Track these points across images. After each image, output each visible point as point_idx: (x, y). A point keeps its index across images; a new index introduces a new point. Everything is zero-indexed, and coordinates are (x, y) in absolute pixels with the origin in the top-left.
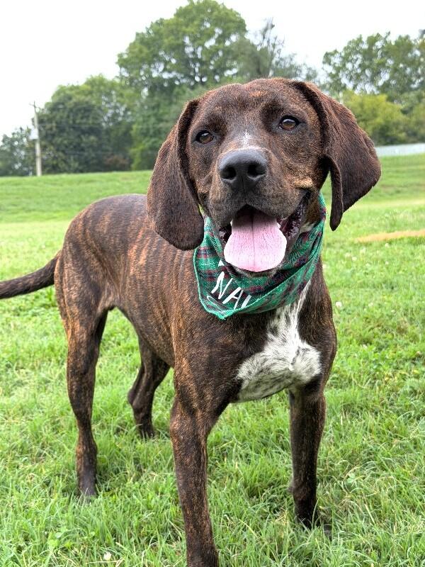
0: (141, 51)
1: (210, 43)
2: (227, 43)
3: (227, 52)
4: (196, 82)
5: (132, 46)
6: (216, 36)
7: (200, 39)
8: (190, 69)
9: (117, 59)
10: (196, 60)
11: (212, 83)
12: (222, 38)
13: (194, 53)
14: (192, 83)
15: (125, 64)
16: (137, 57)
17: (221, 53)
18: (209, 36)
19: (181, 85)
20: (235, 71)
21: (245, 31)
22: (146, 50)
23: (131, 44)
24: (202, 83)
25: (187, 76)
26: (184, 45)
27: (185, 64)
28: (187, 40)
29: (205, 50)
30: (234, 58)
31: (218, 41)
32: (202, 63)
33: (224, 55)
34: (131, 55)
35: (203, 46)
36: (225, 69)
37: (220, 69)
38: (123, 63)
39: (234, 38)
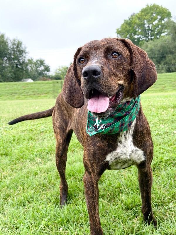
0: (126, 27)
1: (155, 22)
2: (163, 22)
3: (163, 26)
4: (149, 39)
5: (123, 25)
6: (158, 19)
7: (151, 21)
8: (147, 34)
9: (116, 31)
10: (149, 30)
11: (155, 39)
12: (161, 20)
13: (148, 27)
14: (147, 39)
15: (119, 33)
16: (124, 30)
17: (160, 26)
18: (155, 20)
19: (142, 40)
20: (166, 33)
21: (170, 16)
22: (128, 27)
23: (122, 25)
24: (152, 39)
25: (145, 36)
26: (144, 24)
27: (145, 32)
28: (146, 22)
29: (153, 25)
30: (166, 28)
31: (159, 21)
32: (152, 31)
33: (161, 27)
34: (122, 29)
35: (152, 24)
36: (161, 33)
37: (160, 33)
38: (119, 32)
39: (166, 20)
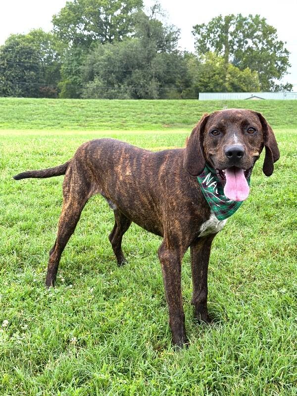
0: (69, 15)
2: (129, 14)
3: (129, 20)
4: (107, 39)
5: (63, 10)
6: (122, 8)
7: (110, 9)
8: (103, 30)
9: (52, 19)
10: (107, 23)
11: (116, 40)
12: (126, 10)
13: (106, 19)
14: (104, 40)
15: (58, 23)
16: (66, 18)
17: (124, 20)
18: (117, 9)
19: (96, 40)
20: (134, 33)
21: (142, 5)
22: (72, 14)
23: (62, 9)
24: (111, 41)
25: (100, 34)
26: (99, 13)
27: (100, 26)
28: (102, 10)
29: (114, 18)
30: (133, 24)
31: (123, 12)
32: (111, 26)
33: (126, 22)
34: (62, 17)
35: (112, 15)
36: (127, 31)
37: (123, 32)
38: (56, 22)
39: (134, 10)
